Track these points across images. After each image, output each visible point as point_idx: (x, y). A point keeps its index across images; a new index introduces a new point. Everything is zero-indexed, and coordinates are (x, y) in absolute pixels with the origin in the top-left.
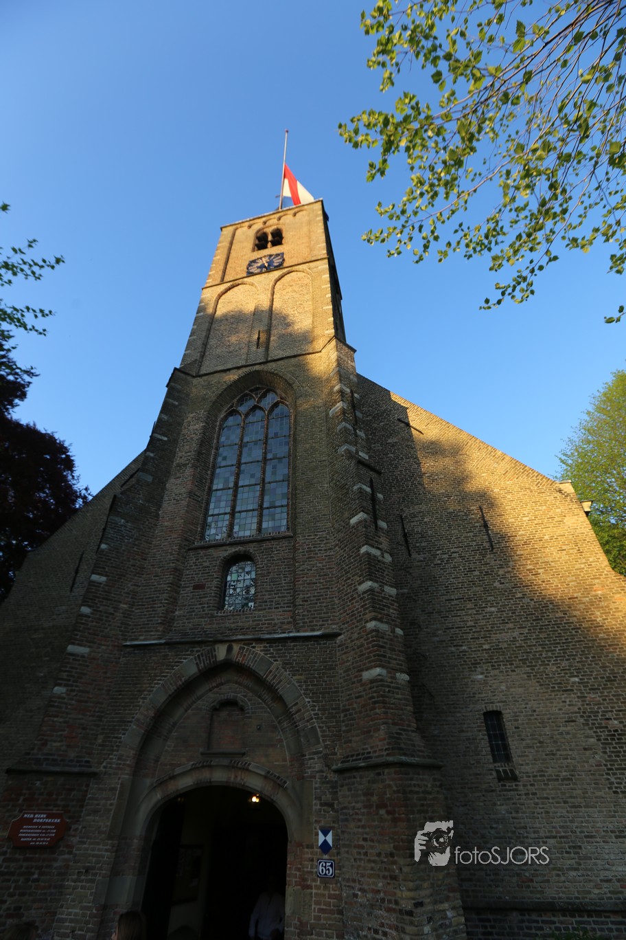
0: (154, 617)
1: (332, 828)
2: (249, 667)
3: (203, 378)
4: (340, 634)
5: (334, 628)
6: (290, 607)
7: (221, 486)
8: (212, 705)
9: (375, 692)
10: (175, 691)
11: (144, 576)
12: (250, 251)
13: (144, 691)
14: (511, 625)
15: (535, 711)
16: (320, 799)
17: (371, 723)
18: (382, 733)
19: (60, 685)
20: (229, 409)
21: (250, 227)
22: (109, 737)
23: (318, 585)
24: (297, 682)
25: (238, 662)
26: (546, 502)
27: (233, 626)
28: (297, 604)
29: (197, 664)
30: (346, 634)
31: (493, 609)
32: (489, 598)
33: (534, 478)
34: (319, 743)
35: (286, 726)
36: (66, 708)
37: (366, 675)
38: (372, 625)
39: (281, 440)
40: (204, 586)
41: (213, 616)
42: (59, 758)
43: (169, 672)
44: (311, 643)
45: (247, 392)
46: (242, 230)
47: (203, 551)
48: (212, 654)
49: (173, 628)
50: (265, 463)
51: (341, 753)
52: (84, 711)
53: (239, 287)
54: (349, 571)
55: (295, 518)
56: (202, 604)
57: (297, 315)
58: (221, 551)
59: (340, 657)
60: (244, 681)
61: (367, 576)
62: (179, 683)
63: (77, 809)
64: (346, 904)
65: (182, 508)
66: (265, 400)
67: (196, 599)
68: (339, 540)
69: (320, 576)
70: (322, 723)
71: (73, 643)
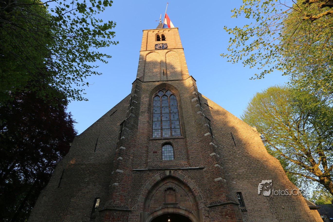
0: (142, 161)
2: (177, 177)
3: (146, 83)
4: (204, 168)
5: (202, 166)
6: (186, 160)
7: (156, 120)
8: (165, 189)
9: (220, 184)
10: (154, 185)
11: (136, 148)
12: (155, 41)
13: (143, 185)
14: (242, 168)
15: (250, 192)
16: (205, 215)
17: (219, 193)
18: (224, 195)
19: (116, 182)
20: (155, 94)
21: (153, 32)
22: (133, 199)
23: (195, 153)
24: (193, 182)
25: (174, 176)
26: (249, 132)
27: (169, 165)
28: (190, 159)
29: (160, 176)
30: (207, 168)
31: (237, 163)
32: (235, 160)
33: (246, 125)
34: (202, 199)
35: (189, 195)
36: (119, 190)
37: (216, 180)
38: (217, 165)
39: (175, 107)
40: (157, 152)
41: (161, 162)
42: (119, 206)
43: (150, 179)
44: (195, 171)
45: (161, 89)
46: (150, 33)
47: (155, 141)
48: (164, 173)
49: (148, 165)
50: (170, 114)
51: (209, 202)
52: (124, 191)
53: (153, 53)
54: (206, 150)
55: (185, 132)
56: (157, 158)
57: (175, 66)
58: (161, 141)
59: (205, 175)
60: (175, 182)
61: (213, 151)
62: (155, 182)
63: (126, 221)
65: (146, 126)
66: (167, 93)
67: (155, 156)
68: (201, 140)
69: (196, 151)
70: (203, 194)
71: (119, 169)
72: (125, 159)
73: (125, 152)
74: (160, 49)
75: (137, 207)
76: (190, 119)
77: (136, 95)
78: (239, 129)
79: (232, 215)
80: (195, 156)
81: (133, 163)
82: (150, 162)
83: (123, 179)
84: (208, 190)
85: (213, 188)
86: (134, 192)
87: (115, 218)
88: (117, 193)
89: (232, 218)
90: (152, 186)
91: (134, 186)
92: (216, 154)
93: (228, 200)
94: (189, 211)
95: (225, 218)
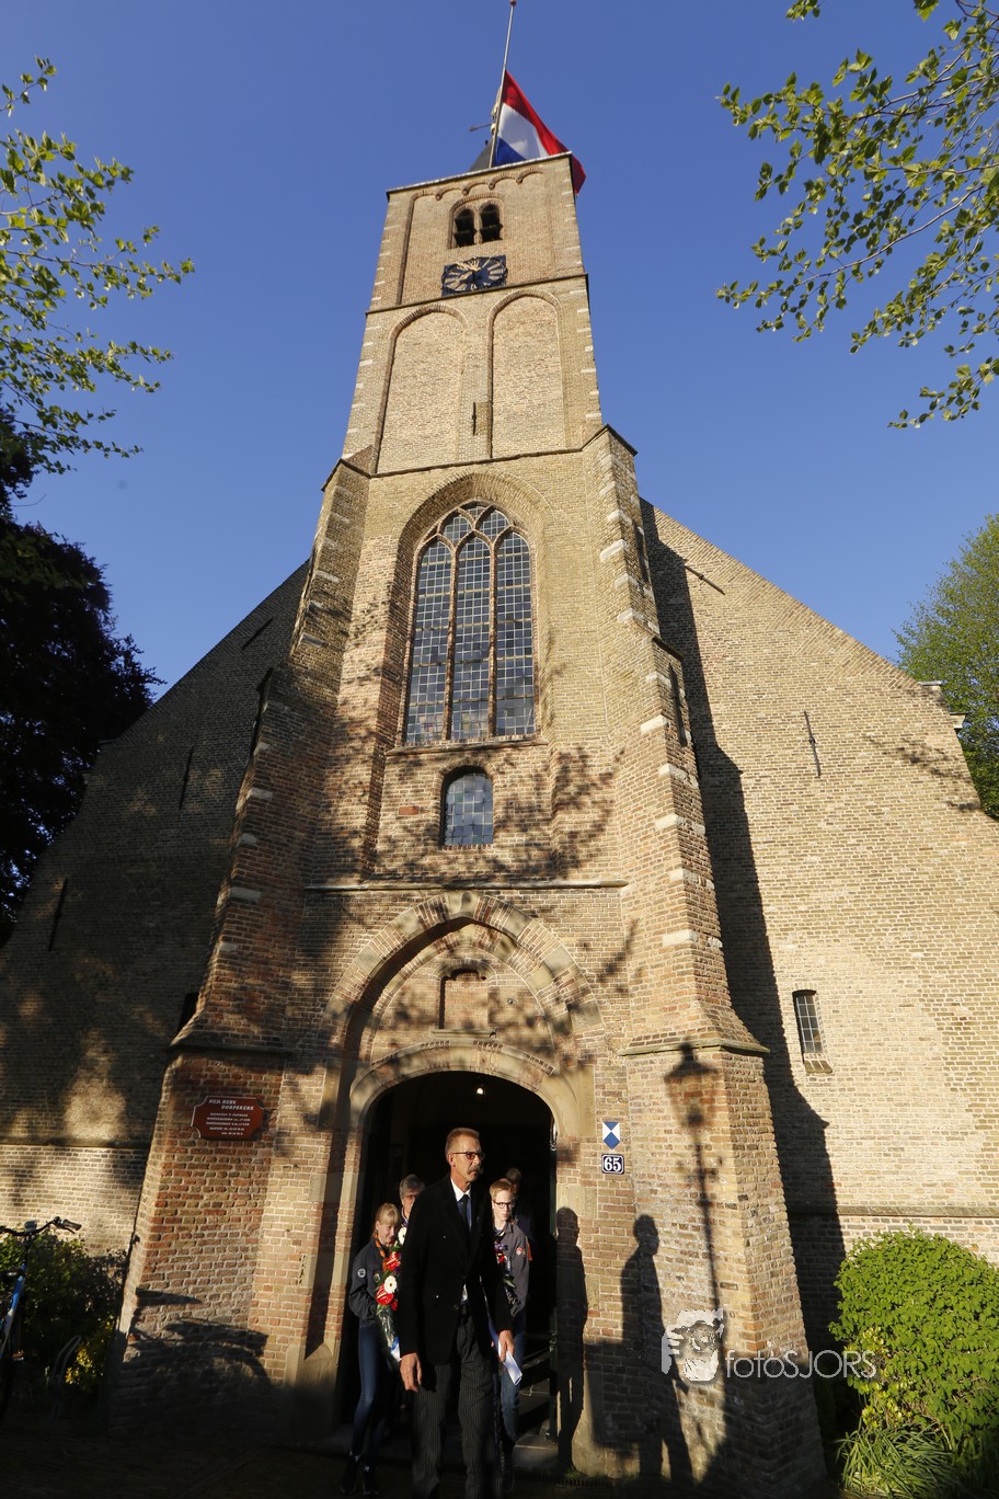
0: (348, 852)
1: (621, 1120)
2: (497, 924)
3: (385, 478)
4: (626, 884)
5: (616, 876)
8: (442, 972)
9: (684, 960)
10: (392, 953)
11: (324, 791)
12: (444, 246)
13: (346, 950)
14: (838, 881)
15: (861, 992)
16: (604, 1087)
17: (676, 998)
18: (693, 1010)
20: (428, 537)
21: (439, 196)
22: (303, 1010)
23: (592, 815)
24: (568, 945)
25: (480, 917)
26: (901, 711)
27: (465, 867)
29: (420, 918)
30: (635, 884)
31: (814, 858)
32: (810, 843)
34: (599, 1021)
35: (548, 1000)
36: (240, 971)
37: (669, 940)
38: (678, 874)
39: (518, 591)
40: (416, 810)
41: (434, 853)
42: (241, 1034)
43: (378, 928)
44: (583, 895)
45: (458, 508)
46: (426, 203)
47: (411, 758)
48: (441, 905)
49: (376, 868)
50: (496, 628)
51: (629, 1033)
52: (264, 975)
53: (432, 316)
54: (640, 799)
55: (552, 717)
56: (416, 835)
57: (536, 379)
58: (438, 760)
59: (626, 914)
60: (487, 942)
61: (671, 806)
62: (397, 943)
63: (272, 1095)
64: (639, 1200)
65: (372, 693)
66: (488, 525)
67: (405, 828)
68: (622, 753)
69: (594, 803)
70: (603, 997)
71: (239, 885)
72: (270, 841)
73: (272, 813)
74: (468, 290)
75: (318, 1043)
76: (582, 648)
77: (333, 545)
78: (848, 694)
79: (716, 1098)
80: (588, 828)
81: (306, 860)
82: (384, 853)
83: (259, 927)
84: (631, 983)
85: (651, 976)
86: (308, 980)
87: (220, 1079)
88: (229, 984)
89: (712, 1109)
90: (385, 958)
91: (310, 955)
92: (682, 820)
93: (707, 1032)
94: (538, 1064)
95: (685, 1107)
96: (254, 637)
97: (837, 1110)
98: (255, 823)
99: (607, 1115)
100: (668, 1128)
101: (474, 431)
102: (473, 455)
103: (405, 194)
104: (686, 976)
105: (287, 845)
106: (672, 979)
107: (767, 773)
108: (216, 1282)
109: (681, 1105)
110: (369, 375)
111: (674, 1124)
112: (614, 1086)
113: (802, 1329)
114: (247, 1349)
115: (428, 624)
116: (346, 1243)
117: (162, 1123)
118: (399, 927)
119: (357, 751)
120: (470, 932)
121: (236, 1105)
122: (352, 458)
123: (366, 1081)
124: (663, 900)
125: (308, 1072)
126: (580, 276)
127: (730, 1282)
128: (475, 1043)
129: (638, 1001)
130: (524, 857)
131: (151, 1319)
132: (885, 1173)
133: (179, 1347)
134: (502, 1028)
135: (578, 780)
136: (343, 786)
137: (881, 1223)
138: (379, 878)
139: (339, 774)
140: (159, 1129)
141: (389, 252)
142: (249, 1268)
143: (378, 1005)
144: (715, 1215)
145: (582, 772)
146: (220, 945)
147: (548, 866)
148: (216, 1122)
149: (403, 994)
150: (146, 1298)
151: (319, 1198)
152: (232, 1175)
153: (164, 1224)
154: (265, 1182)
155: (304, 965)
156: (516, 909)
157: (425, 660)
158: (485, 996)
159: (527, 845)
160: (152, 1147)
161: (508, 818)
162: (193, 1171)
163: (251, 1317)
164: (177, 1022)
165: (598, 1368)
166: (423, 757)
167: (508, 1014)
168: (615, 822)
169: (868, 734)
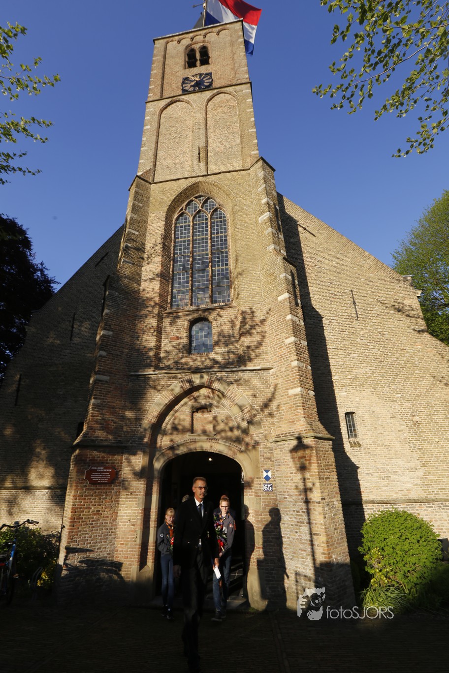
0: (147, 357)
1: (271, 469)
2: (216, 388)
3: (158, 184)
4: (272, 368)
5: (268, 365)
6: (237, 351)
9: (298, 400)
10: (169, 401)
11: (136, 331)
12: (182, 68)
13: (149, 401)
14: (365, 365)
15: (374, 412)
16: (264, 456)
17: (294, 417)
18: (302, 422)
19: (96, 398)
20: (179, 212)
21: (179, 42)
22: (131, 428)
23: (257, 338)
24: (247, 396)
25: (208, 385)
26: (394, 289)
27: (201, 363)
29: (181, 386)
30: (276, 368)
31: (355, 355)
35: (239, 420)
36: (102, 412)
37: (291, 392)
38: (295, 363)
39: (221, 237)
40: (178, 338)
41: (186, 357)
42: (104, 439)
43: (163, 391)
44: (253, 373)
45: (193, 198)
46: (172, 45)
47: (175, 315)
48: (190, 380)
49: (161, 364)
50: (212, 254)
51: (274, 433)
52: (113, 413)
53: (178, 103)
54: (278, 330)
55: (238, 294)
56: (178, 349)
57: (228, 135)
58: (187, 315)
59: (272, 381)
60: (211, 396)
61: (292, 333)
62: (171, 397)
63: (119, 464)
64: (279, 502)
65: (156, 285)
66: (207, 206)
67: (173, 346)
68: (270, 310)
69: (257, 333)
70: (263, 418)
71: (99, 374)
72: (113, 354)
73: (112, 341)
74: (194, 90)
75: (138, 441)
76: (251, 263)
77: (135, 217)
78: (371, 282)
79: (312, 458)
80: (255, 344)
81: (130, 362)
82: (164, 358)
83: (109, 392)
84: (275, 411)
85: (283, 408)
86: (133, 415)
87: (96, 459)
88: (97, 418)
89: (310, 463)
90: (166, 404)
91: (133, 404)
92: (297, 339)
93: (308, 431)
94: (235, 447)
95: (299, 463)
96: (100, 261)
97: (363, 462)
98: (105, 346)
99: (265, 467)
100: (292, 472)
101: (199, 160)
102: (199, 173)
103: (162, 41)
104: (298, 408)
105: (120, 356)
106: (293, 409)
107: (334, 318)
108: (99, 543)
109: (297, 462)
110: (148, 133)
111: (294, 470)
112: (268, 455)
113: (347, 550)
114: (114, 569)
115: (181, 253)
116: (154, 524)
117: (71, 478)
118: (172, 390)
119: (150, 312)
120: (204, 391)
121: (104, 469)
122: (142, 174)
123: (160, 457)
124: (288, 375)
125: (135, 454)
126: (248, 83)
127: (317, 533)
128: (207, 439)
129: (277, 419)
130: (227, 358)
131: (72, 559)
132: (383, 486)
133: (85, 570)
134: (219, 432)
135: (249, 323)
136: (145, 328)
137: (380, 507)
138: (162, 369)
139: (142, 323)
140: (70, 481)
141: (156, 71)
142: (113, 536)
143: (164, 424)
144: (311, 506)
145: (252, 319)
146: (93, 401)
147: (238, 361)
148: (95, 477)
149: (175, 419)
150: (69, 550)
151: (142, 506)
152: (103, 499)
153: (75, 520)
154: (118, 501)
155: (131, 408)
156: (225, 381)
157: (180, 270)
158: (211, 419)
159: (228, 352)
160: (68, 488)
161: (219, 340)
162: (86, 498)
163: (115, 556)
164: (75, 435)
165: (263, 569)
166: (180, 314)
167: (221, 426)
168: (267, 341)
169: (379, 299)
